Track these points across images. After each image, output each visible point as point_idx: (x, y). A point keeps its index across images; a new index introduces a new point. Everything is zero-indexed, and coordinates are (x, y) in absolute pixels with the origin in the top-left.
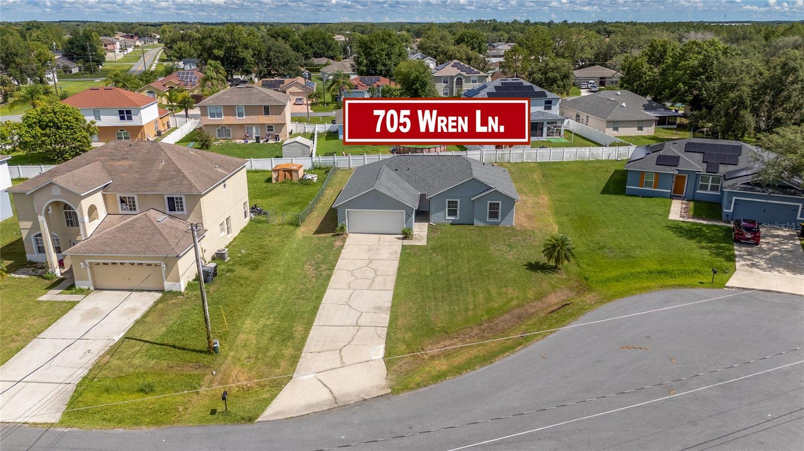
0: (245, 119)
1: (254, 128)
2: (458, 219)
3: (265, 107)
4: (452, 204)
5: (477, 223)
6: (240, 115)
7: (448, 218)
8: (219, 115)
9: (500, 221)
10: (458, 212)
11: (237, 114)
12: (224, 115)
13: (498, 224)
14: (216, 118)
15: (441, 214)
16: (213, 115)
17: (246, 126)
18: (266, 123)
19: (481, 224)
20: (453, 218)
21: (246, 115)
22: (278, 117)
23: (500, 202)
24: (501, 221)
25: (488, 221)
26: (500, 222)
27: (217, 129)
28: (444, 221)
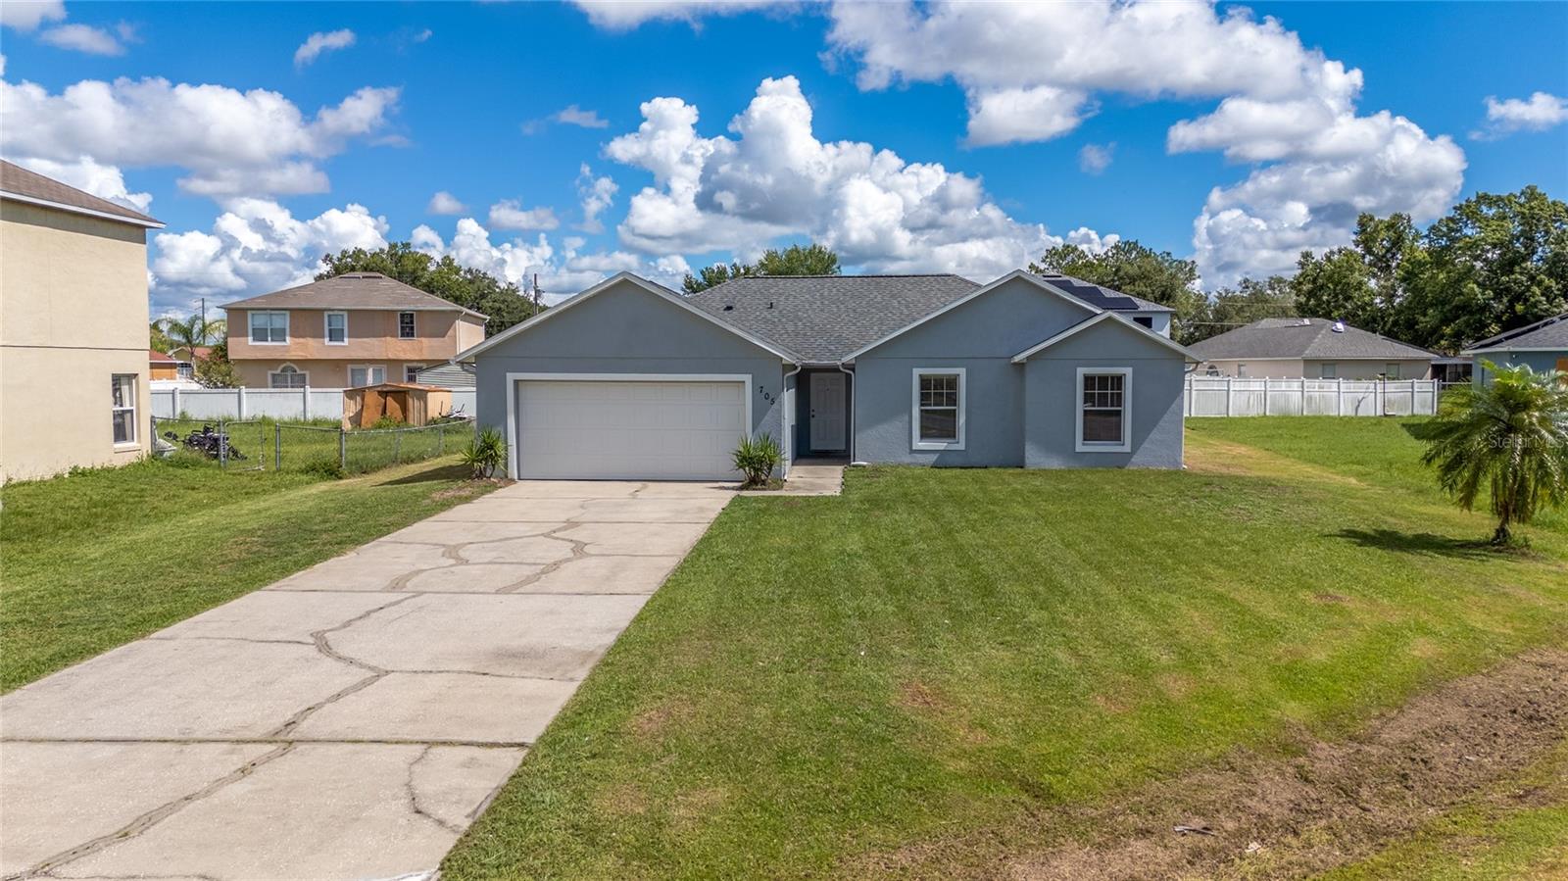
0: (348, 347)
1: (370, 371)
2: (961, 446)
3: (402, 316)
4: (938, 391)
5: (1033, 456)
6: (335, 335)
7: (919, 444)
8: (279, 334)
9: (1127, 448)
10: (961, 420)
11: (327, 332)
12: (292, 336)
13: (1120, 461)
14: (269, 343)
15: (892, 429)
16: (260, 334)
17: (349, 367)
18: (402, 356)
19: (1055, 464)
20: (941, 445)
21: (349, 337)
22: (435, 342)
23: (1128, 371)
24: (1136, 446)
25: (1080, 447)
26: (1130, 455)
27: (270, 372)
28: (907, 459)
